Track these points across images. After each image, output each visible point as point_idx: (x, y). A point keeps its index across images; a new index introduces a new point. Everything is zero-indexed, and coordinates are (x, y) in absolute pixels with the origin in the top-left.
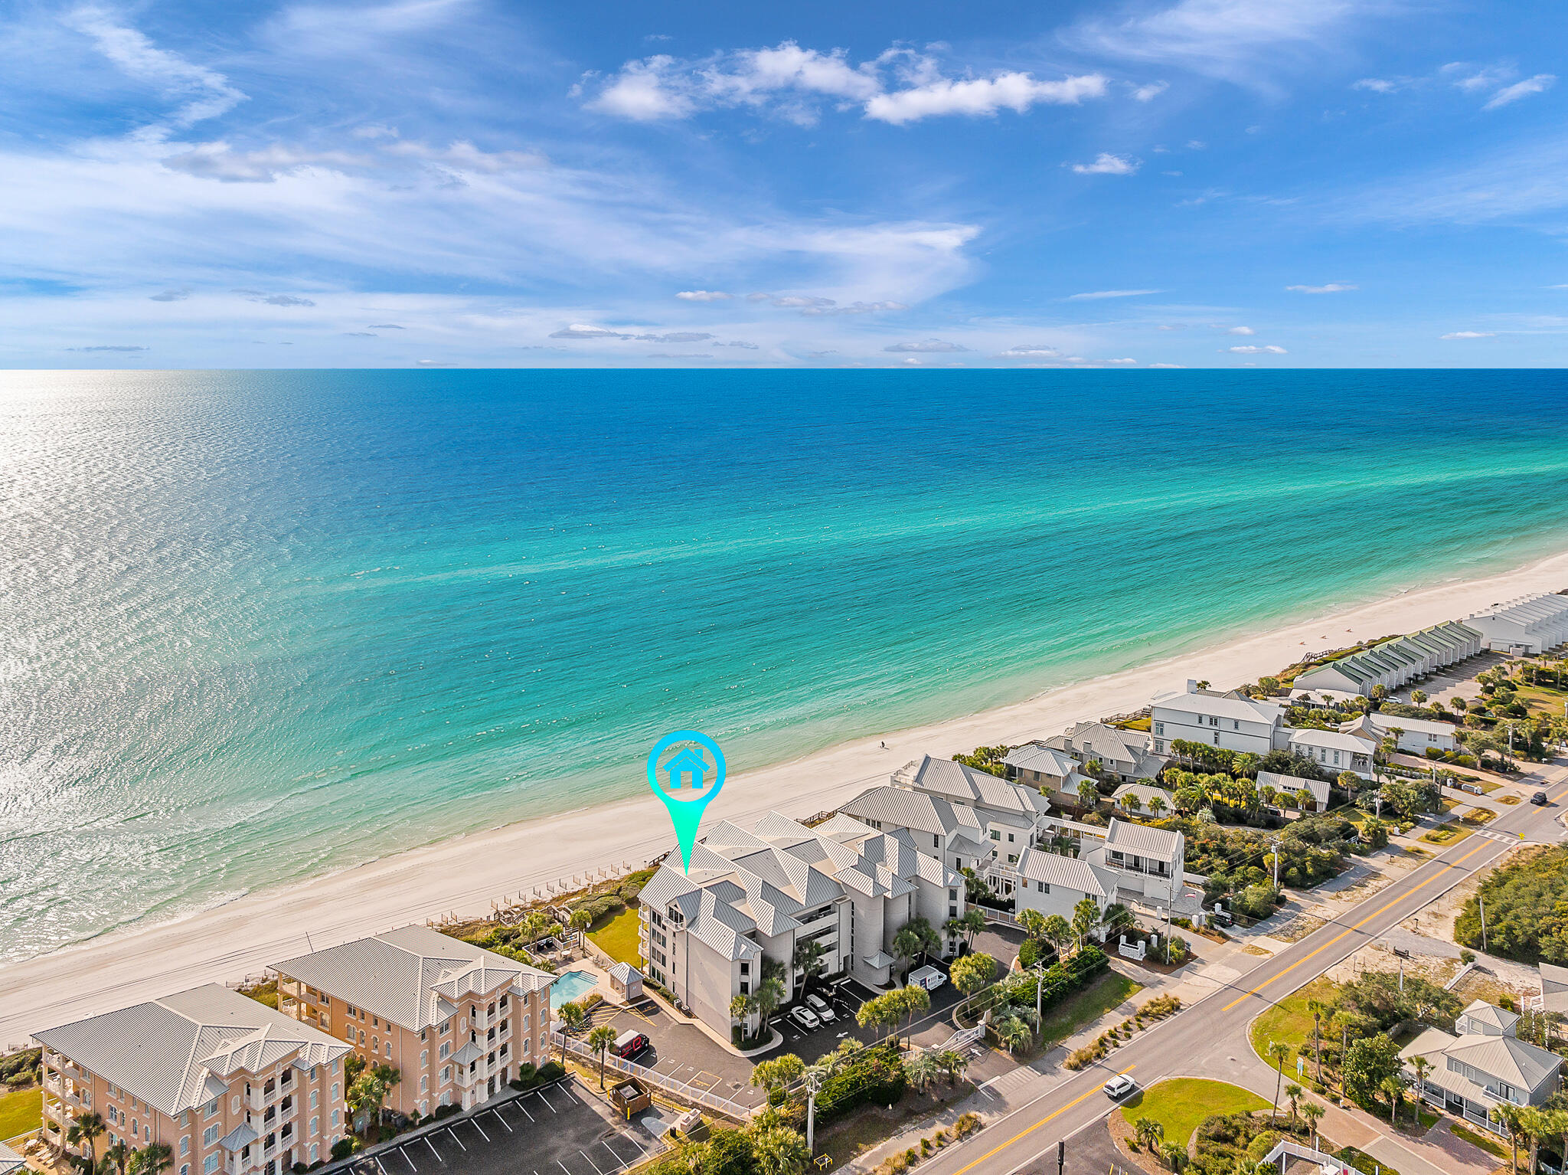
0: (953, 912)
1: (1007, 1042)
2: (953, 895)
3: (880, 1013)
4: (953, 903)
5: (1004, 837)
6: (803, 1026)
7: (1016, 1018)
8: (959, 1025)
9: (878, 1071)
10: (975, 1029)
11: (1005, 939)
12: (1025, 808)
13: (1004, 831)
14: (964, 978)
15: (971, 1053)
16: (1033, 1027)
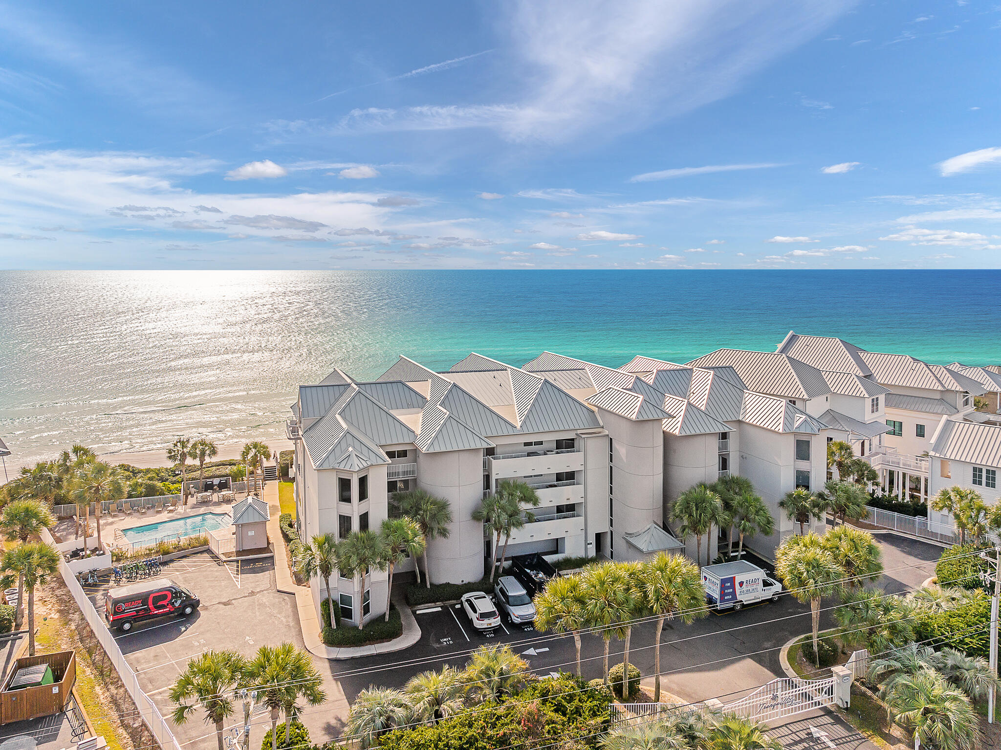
0: (803, 480)
1: (909, 729)
2: (803, 450)
3: (581, 601)
4: (803, 465)
5: (909, 430)
6: (468, 623)
7: (932, 673)
8: (791, 672)
9: (530, 733)
10: (825, 683)
11: (910, 554)
12: (943, 386)
13: (909, 419)
14: (802, 568)
15: (810, 736)
16: (979, 703)
